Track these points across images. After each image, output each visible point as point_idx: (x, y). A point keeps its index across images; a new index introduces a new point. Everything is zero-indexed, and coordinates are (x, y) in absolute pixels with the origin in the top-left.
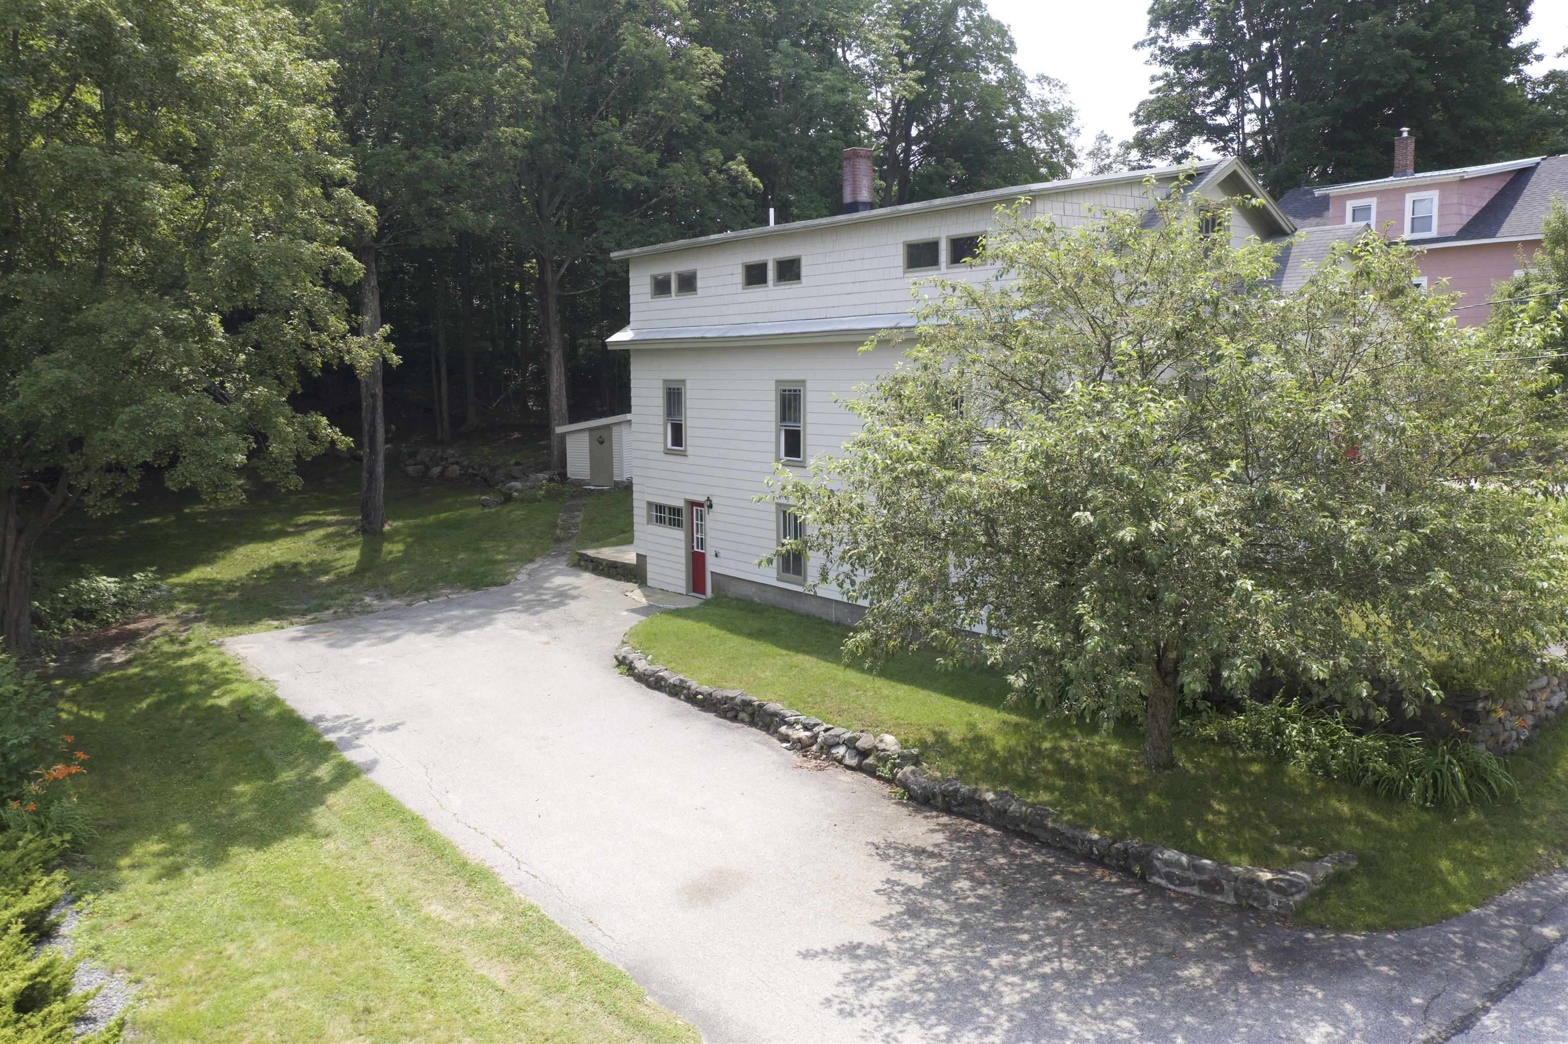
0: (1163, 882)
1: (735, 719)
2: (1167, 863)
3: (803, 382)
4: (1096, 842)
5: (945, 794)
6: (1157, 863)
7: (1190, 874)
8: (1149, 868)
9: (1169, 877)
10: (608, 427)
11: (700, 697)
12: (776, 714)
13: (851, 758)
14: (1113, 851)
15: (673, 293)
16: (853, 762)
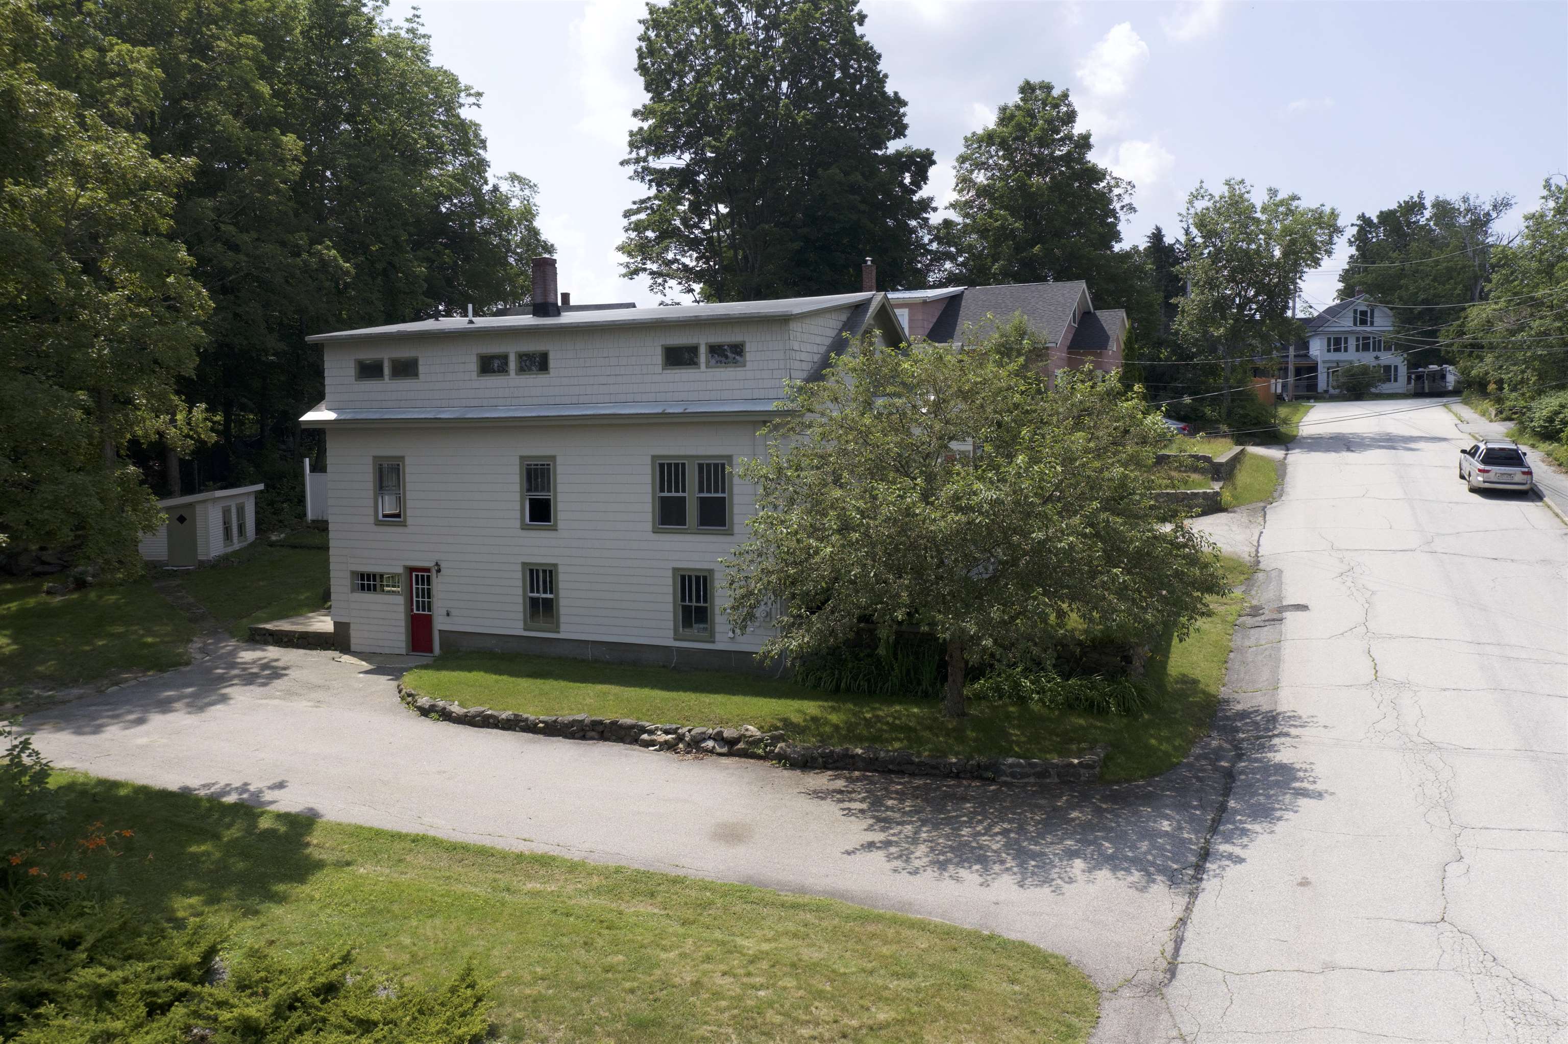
0: (1009, 779)
1: (584, 738)
2: (1011, 766)
3: (553, 458)
4: (955, 764)
5: (822, 756)
6: (1003, 767)
7: (1027, 770)
8: (998, 772)
9: (1013, 775)
10: (191, 505)
11: (541, 725)
12: (632, 727)
13: (721, 747)
14: (969, 767)
15: (386, 377)
16: (725, 750)
